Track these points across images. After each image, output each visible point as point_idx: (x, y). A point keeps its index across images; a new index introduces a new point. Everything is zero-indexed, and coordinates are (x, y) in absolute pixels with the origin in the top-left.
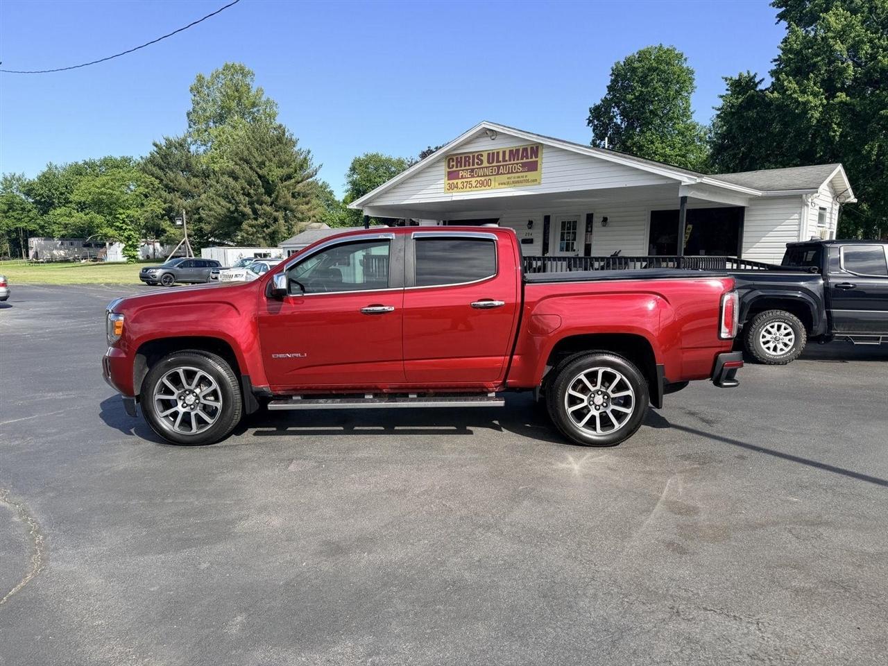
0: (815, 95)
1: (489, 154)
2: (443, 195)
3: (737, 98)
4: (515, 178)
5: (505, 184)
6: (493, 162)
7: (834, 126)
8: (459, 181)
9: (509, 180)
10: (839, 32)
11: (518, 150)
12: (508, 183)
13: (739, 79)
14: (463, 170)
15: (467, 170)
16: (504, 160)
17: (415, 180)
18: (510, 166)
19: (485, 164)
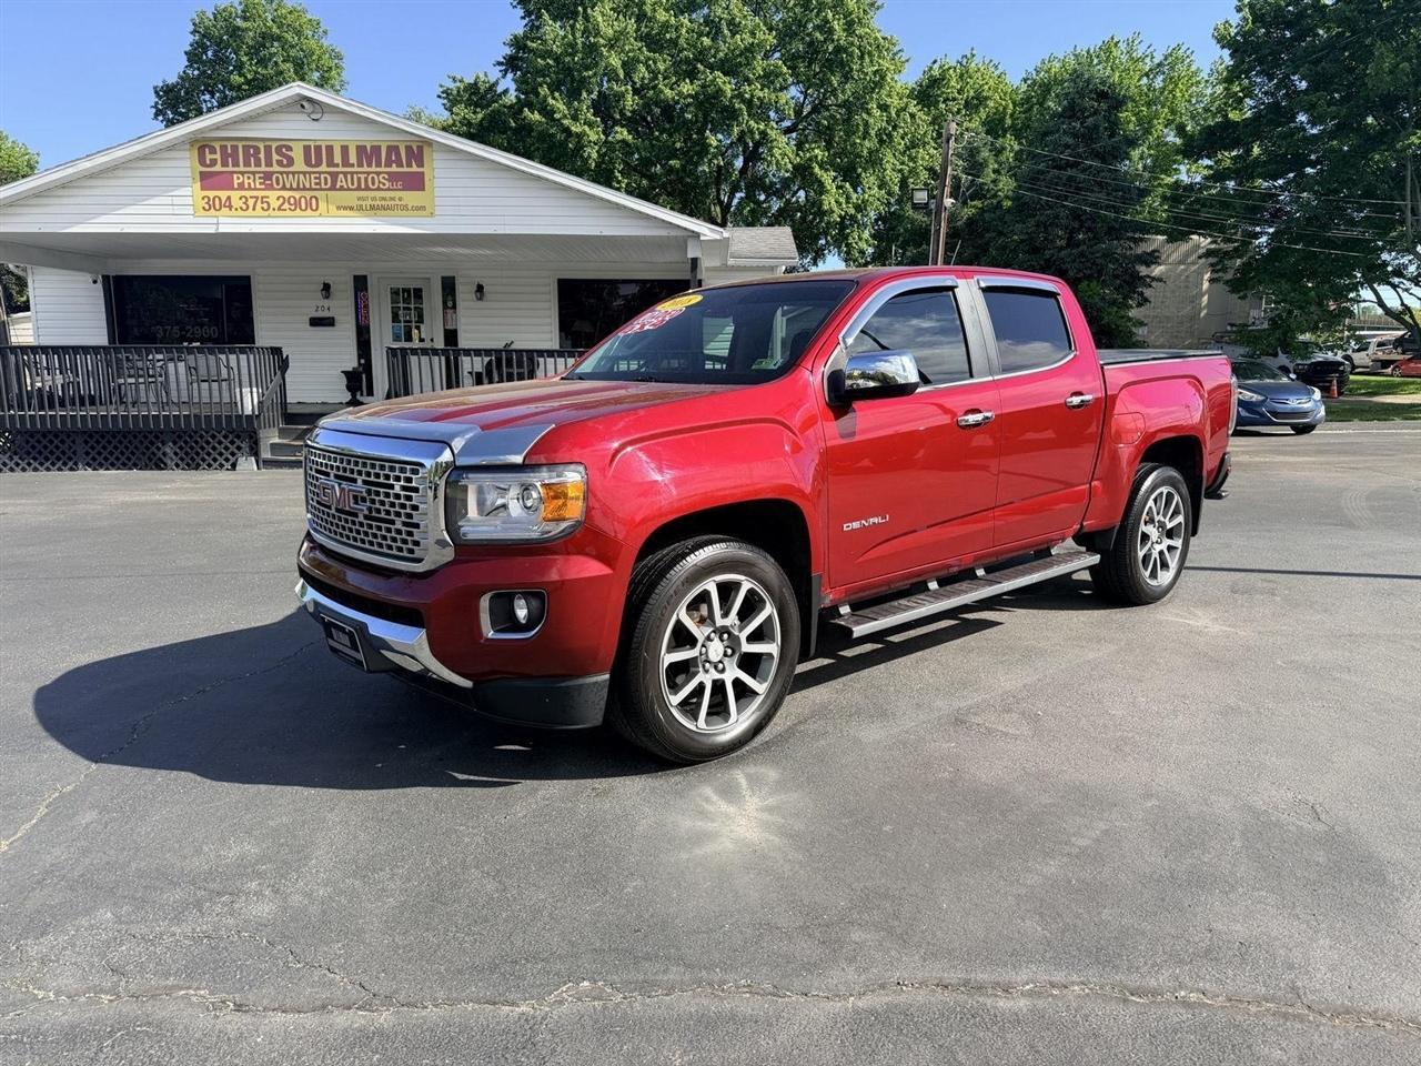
0: (591, 125)
1: (307, 149)
2: (191, 219)
3: (475, 113)
4: (374, 199)
5: (351, 208)
6: (319, 164)
7: (617, 174)
8: (235, 195)
9: (364, 203)
10: (610, 40)
11: (376, 149)
12: (360, 208)
13: (476, 84)
14: (243, 173)
15: (254, 173)
16: (346, 162)
17: (106, 182)
18: (362, 176)
19: (299, 165)
